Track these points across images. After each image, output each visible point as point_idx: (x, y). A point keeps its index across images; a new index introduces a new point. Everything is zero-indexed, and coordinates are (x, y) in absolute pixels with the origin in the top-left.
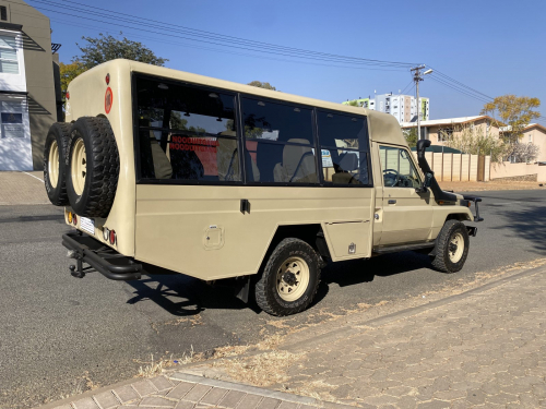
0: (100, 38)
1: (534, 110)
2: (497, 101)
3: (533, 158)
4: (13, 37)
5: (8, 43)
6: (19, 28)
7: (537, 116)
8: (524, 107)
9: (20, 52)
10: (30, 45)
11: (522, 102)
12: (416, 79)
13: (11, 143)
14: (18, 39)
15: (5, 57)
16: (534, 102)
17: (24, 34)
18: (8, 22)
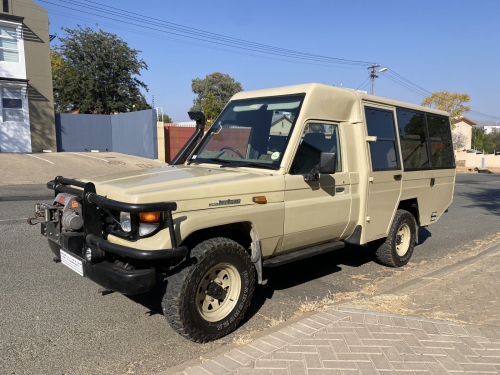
0: (78, 29)
1: (464, 104)
2: (434, 96)
3: (462, 146)
4: (14, 29)
5: (10, 34)
6: (20, 19)
7: (467, 110)
8: (456, 102)
9: (21, 43)
10: (29, 36)
11: (455, 97)
12: (373, 76)
13: (15, 131)
14: (19, 30)
15: (5, 46)
16: (465, 98)
17: (24, 26)
18: (10, 13)
